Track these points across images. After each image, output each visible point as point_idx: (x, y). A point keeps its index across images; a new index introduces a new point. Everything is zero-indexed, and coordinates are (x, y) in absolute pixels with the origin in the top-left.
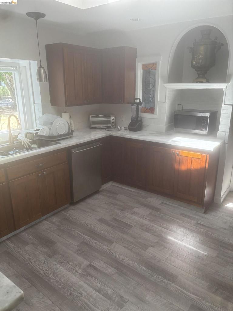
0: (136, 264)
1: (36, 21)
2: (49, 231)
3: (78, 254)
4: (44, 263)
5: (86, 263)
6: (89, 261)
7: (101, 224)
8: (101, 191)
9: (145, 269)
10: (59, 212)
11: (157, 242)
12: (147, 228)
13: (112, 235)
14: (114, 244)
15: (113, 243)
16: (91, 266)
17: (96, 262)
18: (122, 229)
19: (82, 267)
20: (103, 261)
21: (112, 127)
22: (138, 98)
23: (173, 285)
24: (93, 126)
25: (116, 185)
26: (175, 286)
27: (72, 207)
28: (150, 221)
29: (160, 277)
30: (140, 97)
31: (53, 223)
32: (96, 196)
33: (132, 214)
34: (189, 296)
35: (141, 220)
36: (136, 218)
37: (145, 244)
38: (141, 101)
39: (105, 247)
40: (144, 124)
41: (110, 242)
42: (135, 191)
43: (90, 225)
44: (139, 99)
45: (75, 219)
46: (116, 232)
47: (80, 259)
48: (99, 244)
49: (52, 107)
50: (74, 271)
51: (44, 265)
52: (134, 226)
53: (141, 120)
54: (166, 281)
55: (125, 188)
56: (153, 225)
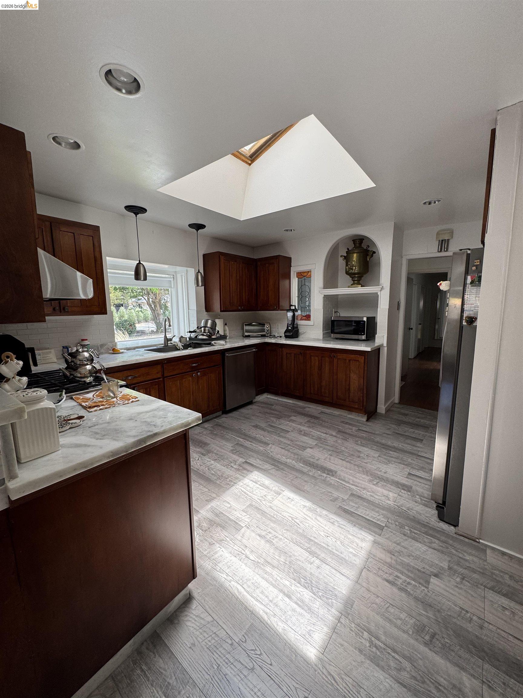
0: (294, 461)
1: (197, 232)
2: (201, 435)
3: (233, 453)
4: (198, 460)
5: (241, 460)
6: (245, 459)
7: (256, 430)
8: (255, 403)
9: (303, 465)
10: (211, 419)
11: (316, 445)
12: (305, 433)
13: (267, 438)
14: (270, 446)
15: (269, 444)
16: (246, 462)
17: (251, 460)
18: (279, 433)
19: (237, 464)
20: (259, 459)
21: (266, 335)
22: (294, 304)
23: (332, 478)
24: (246, 334)
25: (271, 397)
26: (334, 479)
27: (224, 415)
28: (309, 427)
29: (319, 472)
30: (295, 303)
31: (206, 428)
32: (250, 407)
33: (289, 421)
34: (348, 487)
35: (299, 426)
36: (294, 424)
37: (303, 446)
38: (297, 308)
39: (261, 448)
40: (300, 331)
41: (267, 444)
42: (292, 402)
43: (245, 430)
44: (295, 306)
45: (228, 425)
46: (272, 435)
47: (235, 457)
48: (254, 445)
49: (206, 313)
50: (230, 466)
51: (198, 461)
52: (292, 431)
53: (297, 327)
54: (325, 475)
55: (281, 399)
56: (312, 430)
